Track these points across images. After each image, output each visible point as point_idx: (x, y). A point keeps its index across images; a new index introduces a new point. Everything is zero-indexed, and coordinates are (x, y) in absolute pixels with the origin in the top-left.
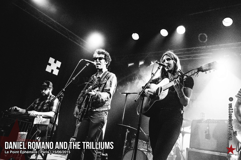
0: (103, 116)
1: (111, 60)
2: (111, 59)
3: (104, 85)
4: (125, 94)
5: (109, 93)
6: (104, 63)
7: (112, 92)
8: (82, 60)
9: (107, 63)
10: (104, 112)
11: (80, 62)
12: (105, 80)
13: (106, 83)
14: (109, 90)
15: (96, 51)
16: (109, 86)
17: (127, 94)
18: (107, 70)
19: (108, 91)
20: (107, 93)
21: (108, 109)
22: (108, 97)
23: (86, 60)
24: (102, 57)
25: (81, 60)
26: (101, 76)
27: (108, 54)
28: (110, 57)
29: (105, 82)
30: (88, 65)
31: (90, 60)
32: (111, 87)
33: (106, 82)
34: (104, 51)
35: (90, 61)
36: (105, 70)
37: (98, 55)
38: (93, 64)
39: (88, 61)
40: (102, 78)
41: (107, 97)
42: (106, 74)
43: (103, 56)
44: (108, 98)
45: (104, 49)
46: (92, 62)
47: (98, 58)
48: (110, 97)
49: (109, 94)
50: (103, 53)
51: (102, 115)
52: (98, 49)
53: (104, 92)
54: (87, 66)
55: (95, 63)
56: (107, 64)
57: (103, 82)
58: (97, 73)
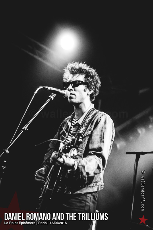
0: (87, 203)
1: (99, 84)
2: (99, 82)
3: (87, 138)
4: (134, 156)
5: (101, 156)
6: (85, 93)
7: (106, 152)
8: (41, 87)
9: (92, 91)
10: (89, 195)
11: (36, 92)
12: (88, 129)
13: (91, 136)
14: (100, 149)
15: (68, 67)
16: (99, 141)
17: (138, 155)
18: (92, 106)
19: (98, 152)
20: (95, 156)
21: (98, 188)
22: (98, 165)
23: (49, 88)
24: (79, 81)
25: (38, 89)
26: (80, 122)
27: (93, 71)
28: (97, 77)
29: (90, 132)
30: (52, 98)
31: (56, 88)
32: (103, 142)
33: (92, 132)
34: (84, 66)
35: (57, 90)
36: (88, 106)
37: (71, 75)
38: (64, 94)
39: (53, 89)
40: (84, 126)
41: (97, 167)
42: (91, 115)
43: (81, 78)
44: (99, 168)
45: (83, 63)
46: (62, 91)
47: (71, 83)
48: (104, 165)
49: (101, 159)
50: (80, 71)
51: (86, 201)
52: (71, 62)
53: (91, 154)
54: (51, 101)
55: (67, 93)
56: (90, 93)
57: (86, 133)
58: (74, 115)
